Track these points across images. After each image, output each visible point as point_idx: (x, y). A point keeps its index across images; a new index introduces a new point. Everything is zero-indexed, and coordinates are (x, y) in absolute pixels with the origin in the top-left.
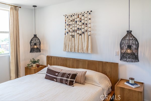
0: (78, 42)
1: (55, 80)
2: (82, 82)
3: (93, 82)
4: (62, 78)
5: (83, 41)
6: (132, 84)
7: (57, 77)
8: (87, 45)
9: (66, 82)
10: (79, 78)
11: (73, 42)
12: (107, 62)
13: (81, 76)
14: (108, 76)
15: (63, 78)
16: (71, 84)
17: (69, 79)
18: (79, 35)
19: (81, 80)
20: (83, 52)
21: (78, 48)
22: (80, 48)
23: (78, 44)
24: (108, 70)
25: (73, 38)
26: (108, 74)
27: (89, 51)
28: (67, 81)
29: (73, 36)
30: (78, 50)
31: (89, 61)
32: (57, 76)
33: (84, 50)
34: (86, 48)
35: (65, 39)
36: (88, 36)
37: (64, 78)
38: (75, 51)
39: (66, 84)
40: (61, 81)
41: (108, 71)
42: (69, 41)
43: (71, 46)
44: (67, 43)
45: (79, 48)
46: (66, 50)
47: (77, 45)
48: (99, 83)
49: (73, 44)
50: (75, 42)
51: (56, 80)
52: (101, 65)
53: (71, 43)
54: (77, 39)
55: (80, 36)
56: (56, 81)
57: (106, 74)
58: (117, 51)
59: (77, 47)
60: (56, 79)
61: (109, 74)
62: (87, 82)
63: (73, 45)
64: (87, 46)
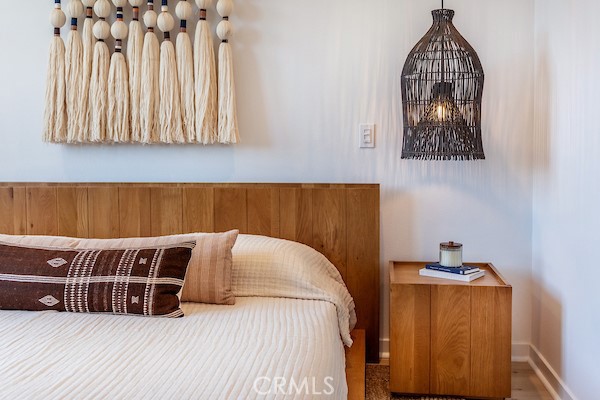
0: (155, 80)
1: (49, 300)
2: (220, 289)
3: (275, 287)
4: (99, 279)
5: (181, 73)
6: (454, 270)
7: (67, 281)
8: (209, 99)
9: (135, 300)
10: (199, 269)
11: (119, 84)
12: (327, 185)
13: (213, 260)
14: (329, 257)
15: (107, 279)
16: (166, 303)
17: (152, 280)
18: (156, 41)
19: (211, 284)
20: (186, 138)
21: (154, 115)
22: (164, 117)
23: (154, 89)
24: (330, 224)
25: (115, 55)
26: (330, 244)
27: (226, 133)
28: (137, 289)
29: (115, 45)
30: (154, 128)
31: (222, 190)
32: (62, 272)
33: (190, 129)
34: (208, 113)
35: (60, 64)
36: (217, 42)
37: (116, 279)
38: (135, 136)
39: (136, 310)
40: (98, 302)
41: (331, 229)
42: (85, 74)
43: (106, 108)
44: (77, 88)
45: (162, 116)
46: (65, 130)
47: (146, 100)
48: (312, 283)
49: (119, 94)
50: (133, 79)
51: (60, 297)
52: (293, 205)
53: (106, 89)
54: (145, 64)
55: (166, 44)
56: (60, 308)
57: (320, 248)
58: (370, 124)
59: (145, 113)
60: (57, 290)
61: (336, 247)
62: (240, 293)
63: (121, 96)
64: (209, 105)
